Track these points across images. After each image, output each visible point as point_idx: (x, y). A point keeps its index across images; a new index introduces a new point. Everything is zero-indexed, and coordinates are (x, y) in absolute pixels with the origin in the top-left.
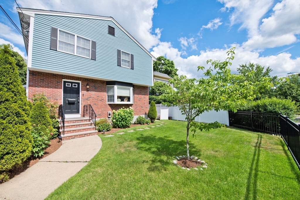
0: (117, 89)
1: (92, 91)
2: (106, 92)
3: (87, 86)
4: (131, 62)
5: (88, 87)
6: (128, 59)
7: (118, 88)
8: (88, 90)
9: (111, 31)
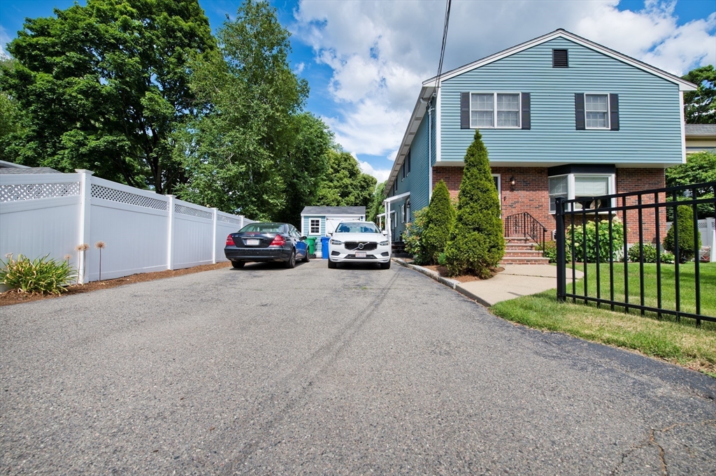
0: (575, 181)
1: (520, 190)
2: (547, 190)
3: (511, 181)
4: (611, 112)
5: (513, 183)
6: (604, 107)
7: (577, 179)
8: (512, 189)
9: (561, 58)
